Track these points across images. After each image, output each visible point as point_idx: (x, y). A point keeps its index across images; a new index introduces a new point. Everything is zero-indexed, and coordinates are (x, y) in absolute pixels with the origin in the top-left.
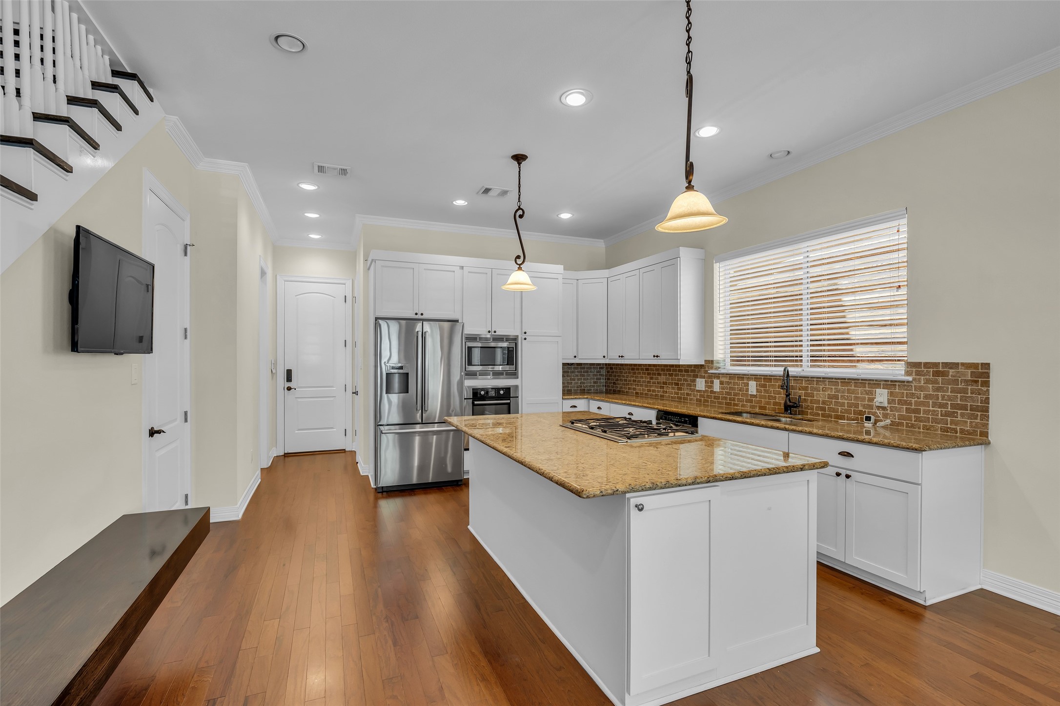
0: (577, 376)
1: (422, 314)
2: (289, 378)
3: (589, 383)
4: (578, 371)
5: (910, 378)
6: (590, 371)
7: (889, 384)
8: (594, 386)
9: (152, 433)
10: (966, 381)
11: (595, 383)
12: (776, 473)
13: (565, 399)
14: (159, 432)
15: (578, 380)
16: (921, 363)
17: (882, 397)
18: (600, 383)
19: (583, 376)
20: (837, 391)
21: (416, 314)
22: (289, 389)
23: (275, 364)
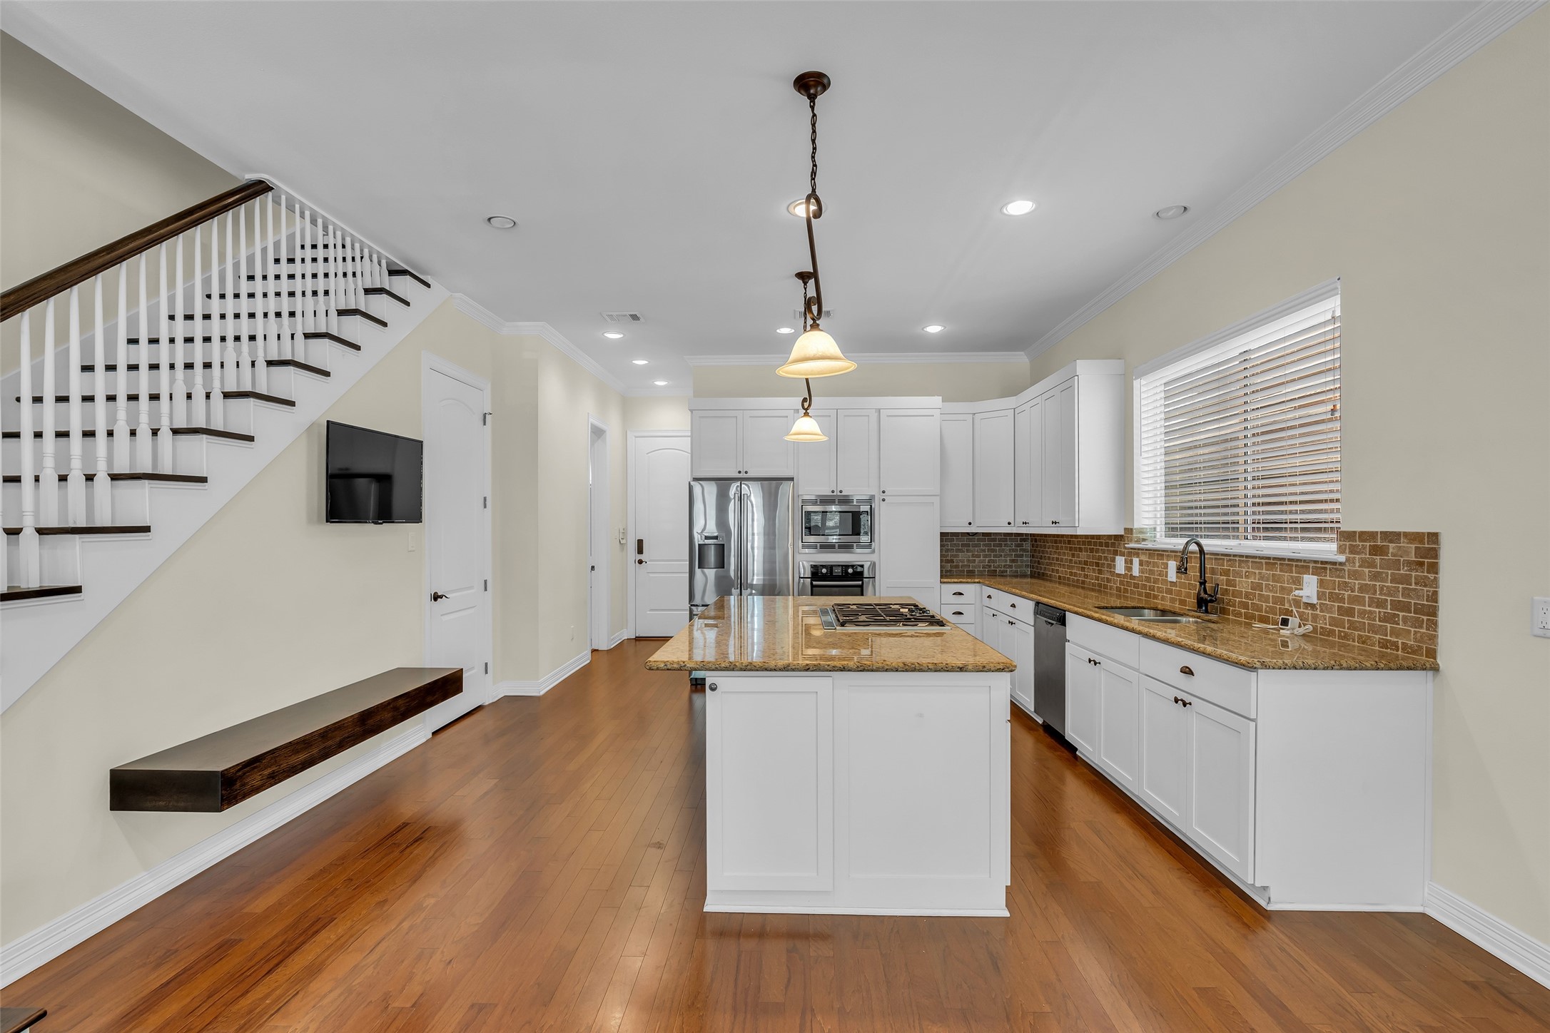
0: (984, 551)
1: (746, 472)
2: (640, 551)
3: (1003, 561)
4: (984, 545)
5: (1342, 558)
6: (1005, 545)
7: (1320, 567)
8: (1011, 567)
9: (436, 597)
10: (1409, 563)
11: (1013, 561)
12: (914, 670)
13: (944, 583)
14: (441, 597)
15: (985, 556)
16: (1355, 532)
17: (1309, 588)
18: (1022, 561)
19: (994, 551)
20: (1262, 578)
21: (740, 472)
22: (640, 562)
23: (625, 533)
